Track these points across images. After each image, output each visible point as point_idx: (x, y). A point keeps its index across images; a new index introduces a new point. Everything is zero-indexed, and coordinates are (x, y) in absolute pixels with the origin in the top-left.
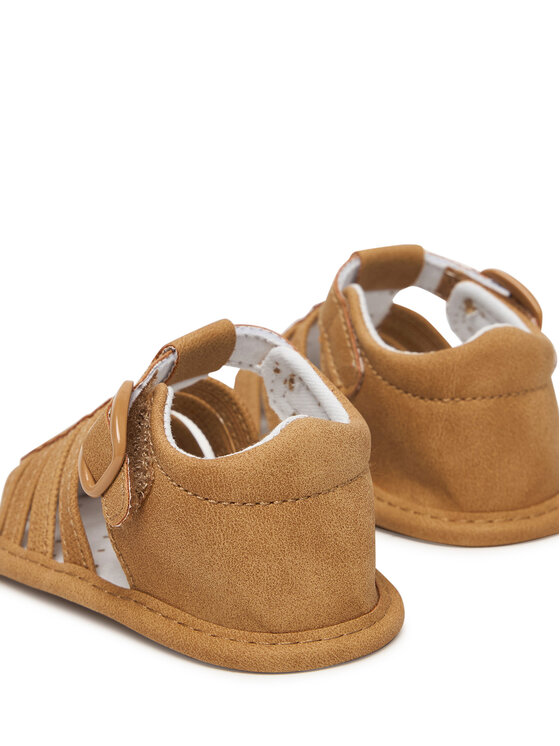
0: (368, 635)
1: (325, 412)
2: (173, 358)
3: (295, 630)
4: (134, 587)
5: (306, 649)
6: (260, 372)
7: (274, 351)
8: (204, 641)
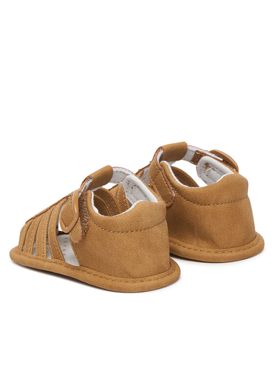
0: (168, 278)
1: (148, 199)
2: (91, 181)
3: (142, 277)
4: (81, 265)
5: (146, 284)
6: (122, 184)
7: (128, 176)
8: (109, 282)
